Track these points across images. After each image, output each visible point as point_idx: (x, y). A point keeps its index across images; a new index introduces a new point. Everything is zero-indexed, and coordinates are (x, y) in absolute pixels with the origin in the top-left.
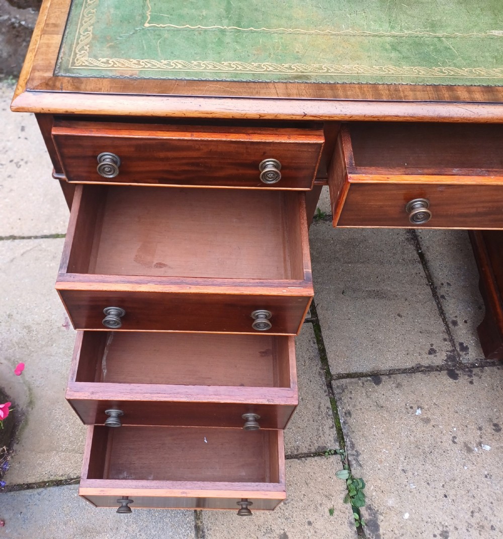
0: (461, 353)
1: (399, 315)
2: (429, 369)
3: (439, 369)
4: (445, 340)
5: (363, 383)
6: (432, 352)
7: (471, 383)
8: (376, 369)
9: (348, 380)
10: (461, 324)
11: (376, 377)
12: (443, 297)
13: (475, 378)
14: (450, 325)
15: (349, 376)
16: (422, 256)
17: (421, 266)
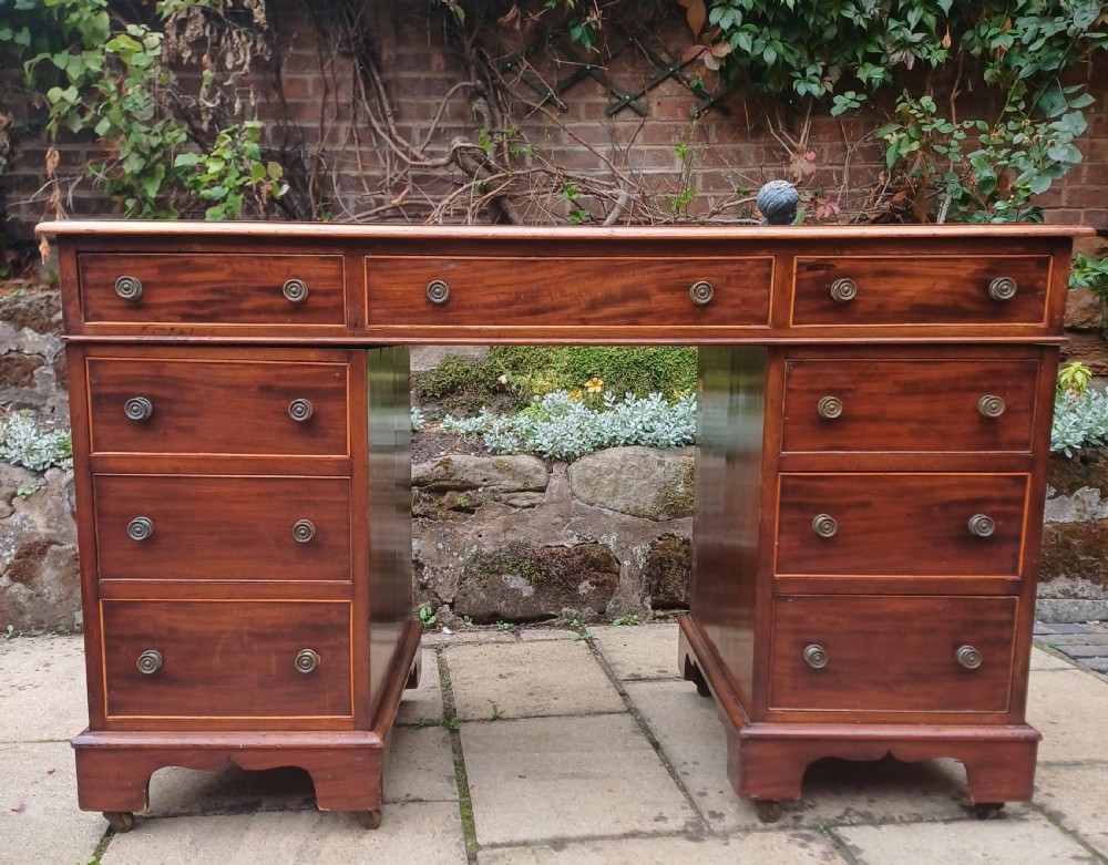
0: (711, 820)
1: (610, 791)
2: (656, 834)
3: (670, 834)
4: (684, 808)
5: (534, 851)
6: (660, 818)
7: (727, 844)
8: (560, 836)
9: (507, 849)
10: (712, 794)
11: (559, 844)
12: (686, 773)
13: (731, 841)
14: (696, 798)
15: (510, 845)
16: (656, 746)
17: (653, 752)
